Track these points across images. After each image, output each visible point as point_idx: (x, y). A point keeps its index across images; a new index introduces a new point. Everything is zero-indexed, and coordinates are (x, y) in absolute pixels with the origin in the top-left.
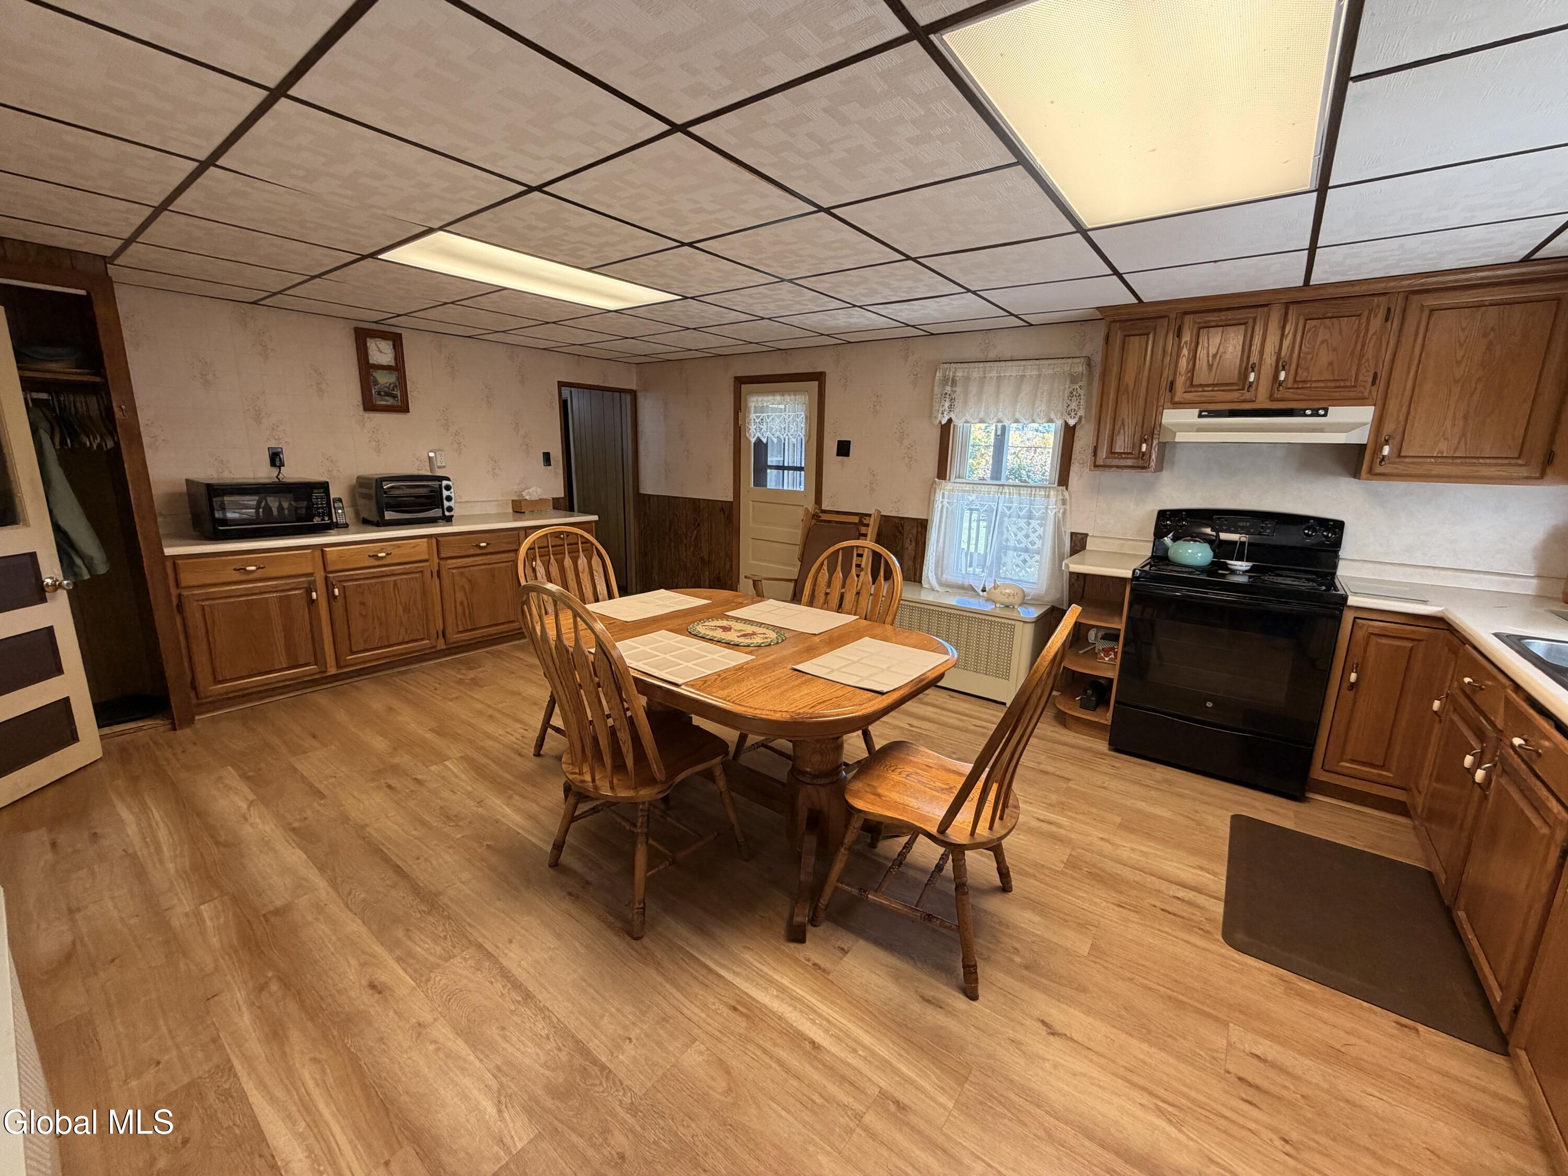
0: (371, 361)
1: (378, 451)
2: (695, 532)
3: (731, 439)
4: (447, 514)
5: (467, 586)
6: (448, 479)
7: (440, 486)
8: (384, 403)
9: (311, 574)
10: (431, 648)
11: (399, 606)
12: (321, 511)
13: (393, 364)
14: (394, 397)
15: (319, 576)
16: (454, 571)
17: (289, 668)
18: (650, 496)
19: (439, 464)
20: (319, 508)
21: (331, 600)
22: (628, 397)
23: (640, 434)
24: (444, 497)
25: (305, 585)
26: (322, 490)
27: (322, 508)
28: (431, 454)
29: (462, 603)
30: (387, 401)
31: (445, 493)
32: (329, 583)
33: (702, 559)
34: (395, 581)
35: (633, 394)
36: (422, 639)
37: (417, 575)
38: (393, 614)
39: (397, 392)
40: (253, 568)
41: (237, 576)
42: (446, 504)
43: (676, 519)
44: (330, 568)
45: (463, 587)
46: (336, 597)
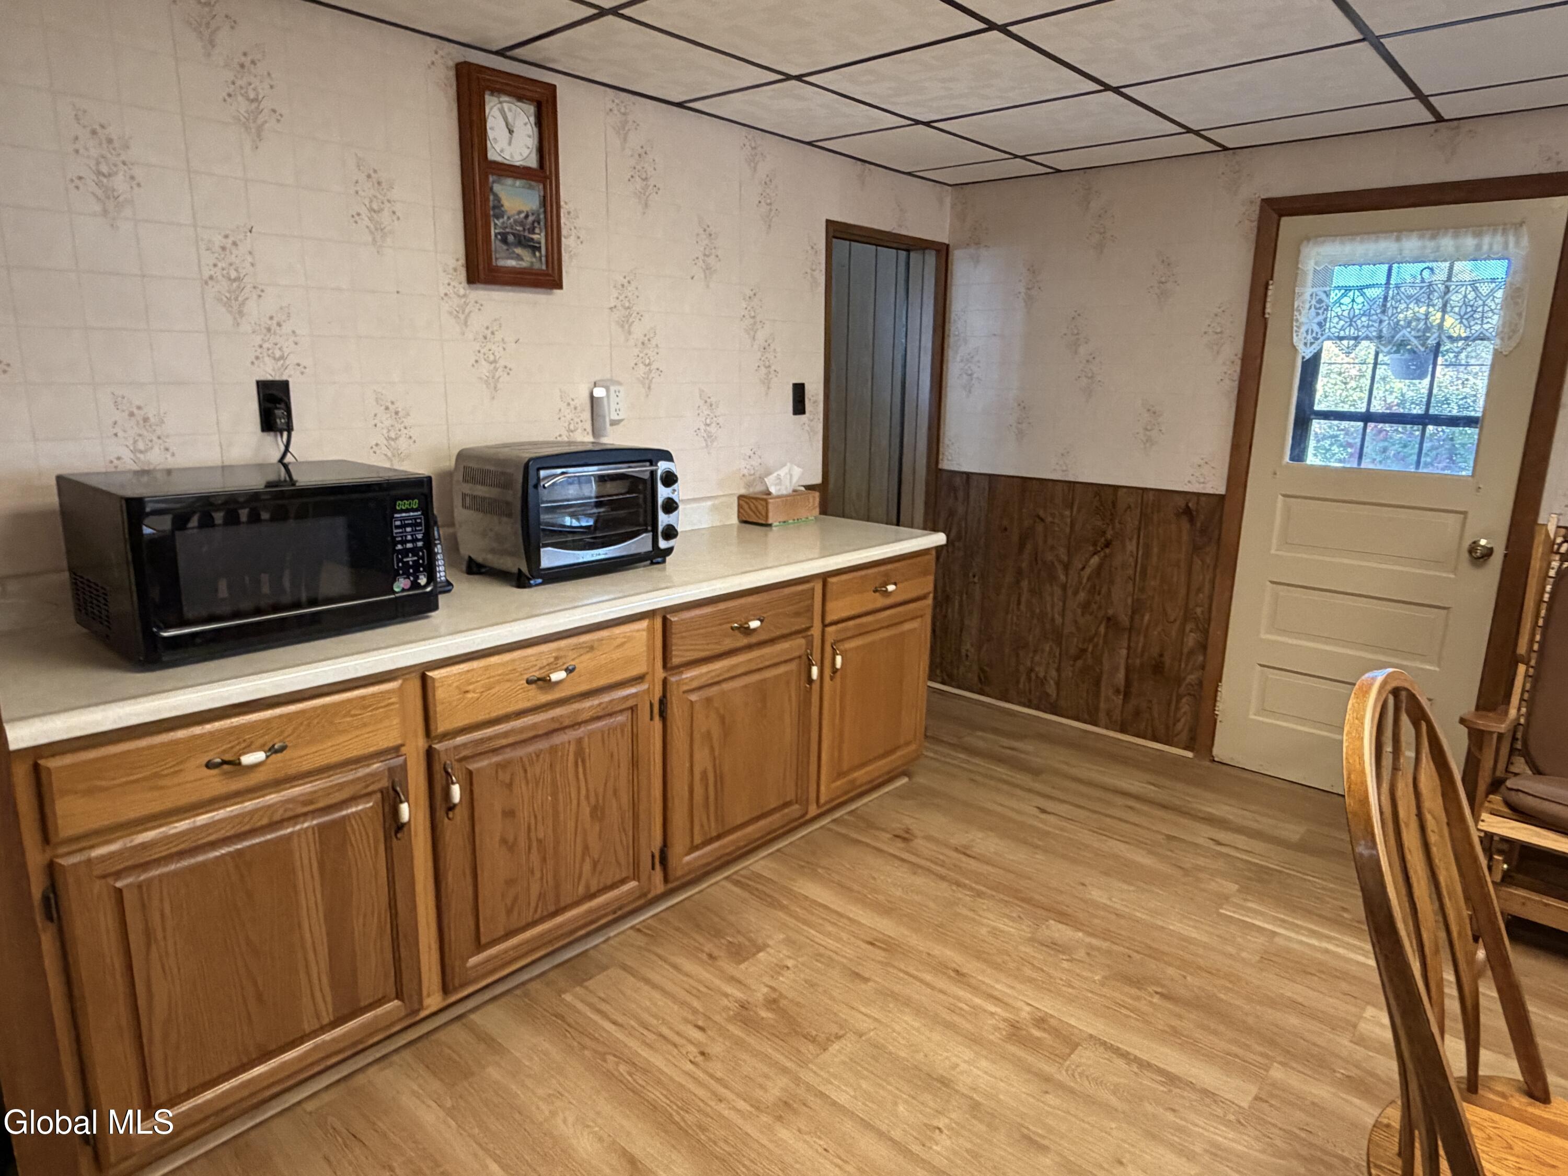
0: (492, 156)
1: (493, 384)
2: (1095, 560)
3: (1233, 348)
4: (663, 544)
5: (716, 733)
6: (667, 456)
7: (653, 474)
8: (512, 263)
9: (396, 750)
10: (639, 898)
11: (584, 803)
12: (410, 559)
13: (533, 163)
14: (534, 248)
15: (415, 748)
16: (693, 697)
17: (334, 1024)
18: (968, 475)
19: (614, 417)
20: (406, 552)
21: (440, 813)
22: (931, 259)
23: (951, 340)
24: (660, 501)
25: (385, 783)
26: (415, 504)
27: (414, 551)
28: (599, 392)
29: (704, 774)
30: (519, 258)
31: (663, 493)
32: (438, 768)
33: (1111, 621)
34: (579, 741)
35: (943, 252)
36: (623, 881)
37: (620, 718)
38: (571, 825)
39: (539, 236)
40: (259, 756)
41: (216, 783)
42: (663, 519)
43: (1040, 528)
44: (442, 725)
45: (709, 733)
46: (451, 808)
